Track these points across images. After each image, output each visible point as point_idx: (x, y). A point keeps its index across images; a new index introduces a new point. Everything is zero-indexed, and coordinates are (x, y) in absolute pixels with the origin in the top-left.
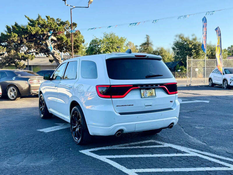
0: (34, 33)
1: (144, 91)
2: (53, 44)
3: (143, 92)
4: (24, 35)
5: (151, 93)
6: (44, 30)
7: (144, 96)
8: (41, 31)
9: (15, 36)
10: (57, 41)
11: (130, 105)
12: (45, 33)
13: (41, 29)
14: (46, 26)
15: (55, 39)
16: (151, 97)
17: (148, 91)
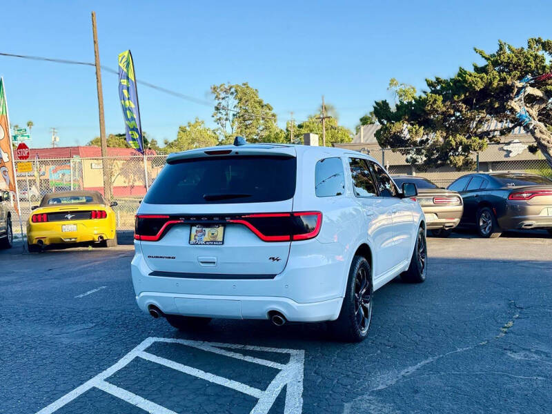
0: (480, 86)
1: (198, 229)
2: (536, 107)
3: (197, 231)
4: (459, 96)
5: (213, 234)
6: (507, 77)
7: (195, 239)
8: (500, 81)
9: (435, 100)
10: (545, 98)
11: (170, 258)
12: (509, 82)
13: (500, 76)
14: (514, 65)
15: (538, 93)
16: (212, 243)
17: (207, 230)
